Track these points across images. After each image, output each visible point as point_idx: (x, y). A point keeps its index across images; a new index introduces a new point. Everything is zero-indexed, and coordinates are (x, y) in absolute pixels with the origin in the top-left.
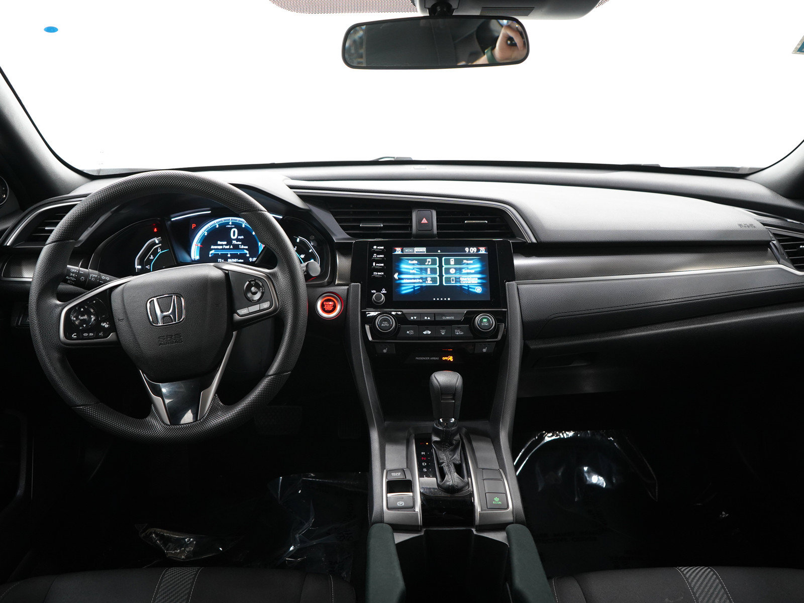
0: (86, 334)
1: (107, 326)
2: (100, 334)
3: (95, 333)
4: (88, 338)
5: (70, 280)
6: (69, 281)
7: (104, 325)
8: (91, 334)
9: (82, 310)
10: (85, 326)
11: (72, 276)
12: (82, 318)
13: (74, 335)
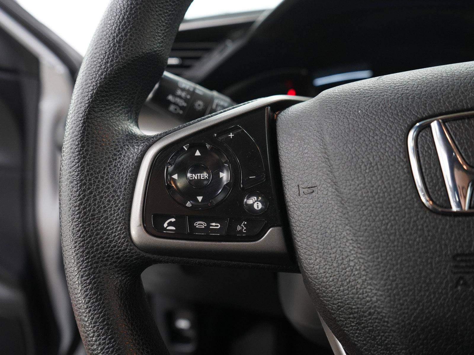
0: (200, 224)
1: (258, 206)
2: (239, 228)
3: (227, 222)
4: (207, 235)
5: (175, 104)
6: (172, 108)
7: (250, 202)
8: (215, 226)
9: (198, 153)
10: (200, 198)
11: (180, 97)
12: (195, 177)
13: (170, 224)
